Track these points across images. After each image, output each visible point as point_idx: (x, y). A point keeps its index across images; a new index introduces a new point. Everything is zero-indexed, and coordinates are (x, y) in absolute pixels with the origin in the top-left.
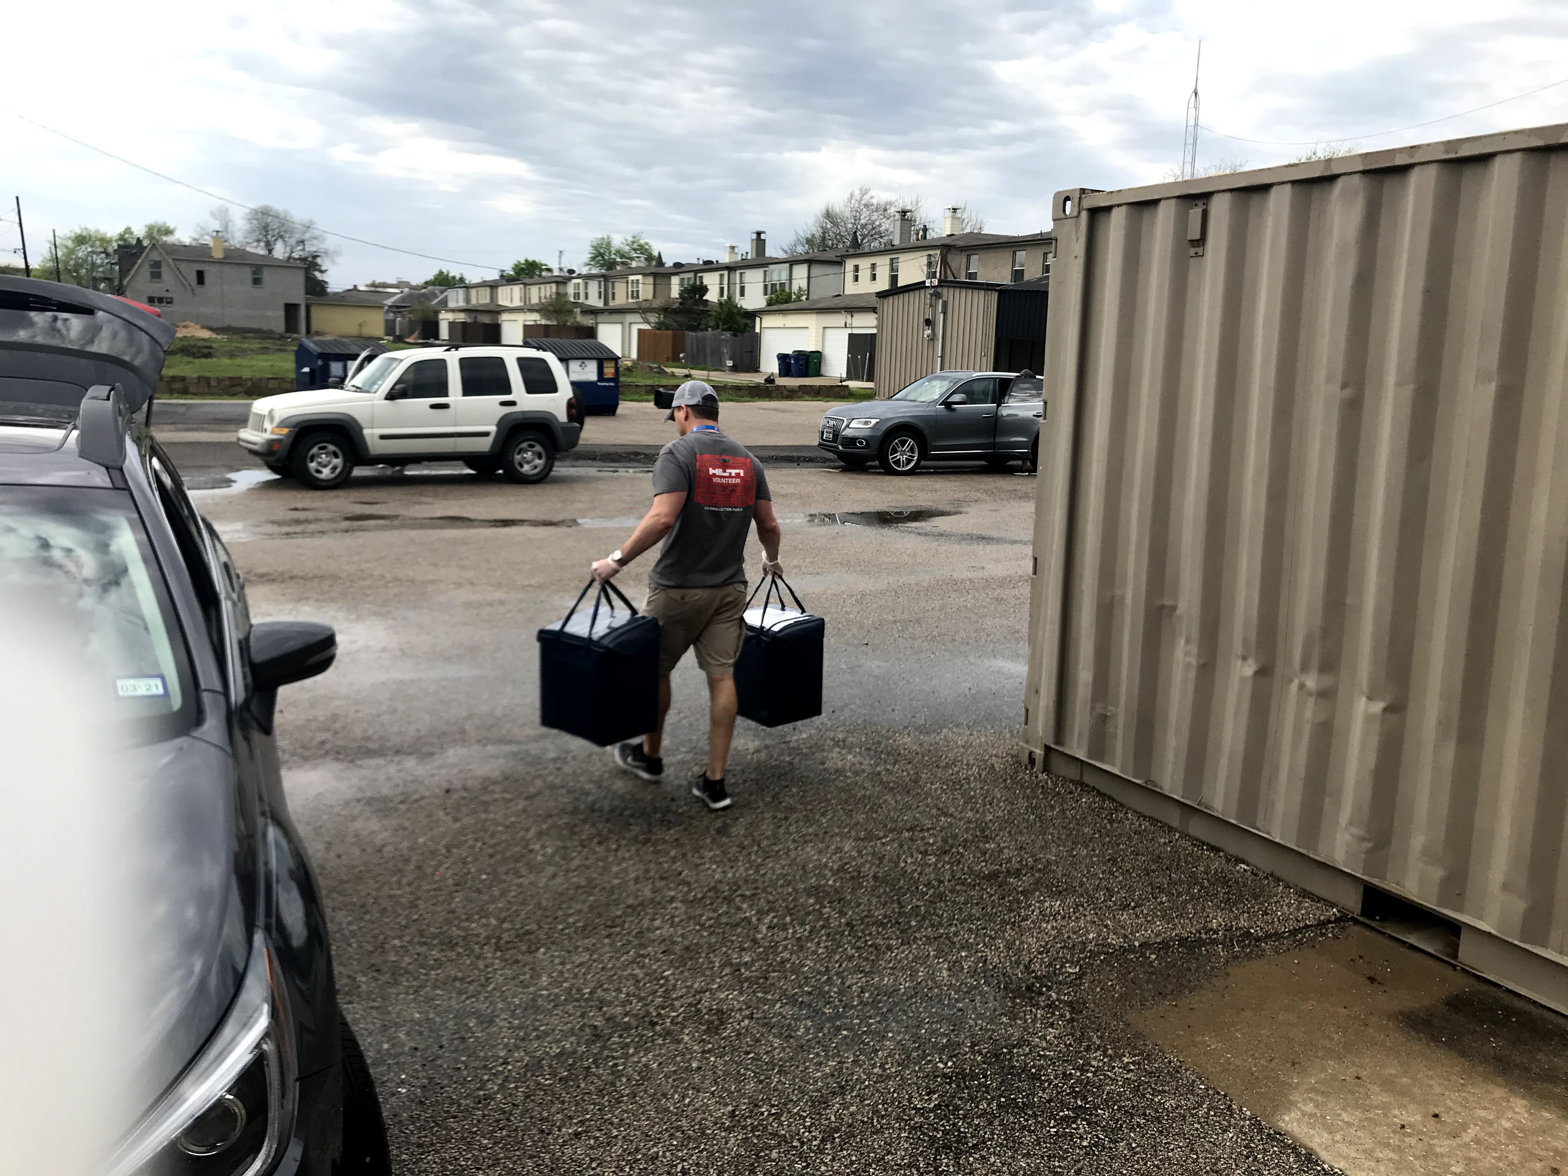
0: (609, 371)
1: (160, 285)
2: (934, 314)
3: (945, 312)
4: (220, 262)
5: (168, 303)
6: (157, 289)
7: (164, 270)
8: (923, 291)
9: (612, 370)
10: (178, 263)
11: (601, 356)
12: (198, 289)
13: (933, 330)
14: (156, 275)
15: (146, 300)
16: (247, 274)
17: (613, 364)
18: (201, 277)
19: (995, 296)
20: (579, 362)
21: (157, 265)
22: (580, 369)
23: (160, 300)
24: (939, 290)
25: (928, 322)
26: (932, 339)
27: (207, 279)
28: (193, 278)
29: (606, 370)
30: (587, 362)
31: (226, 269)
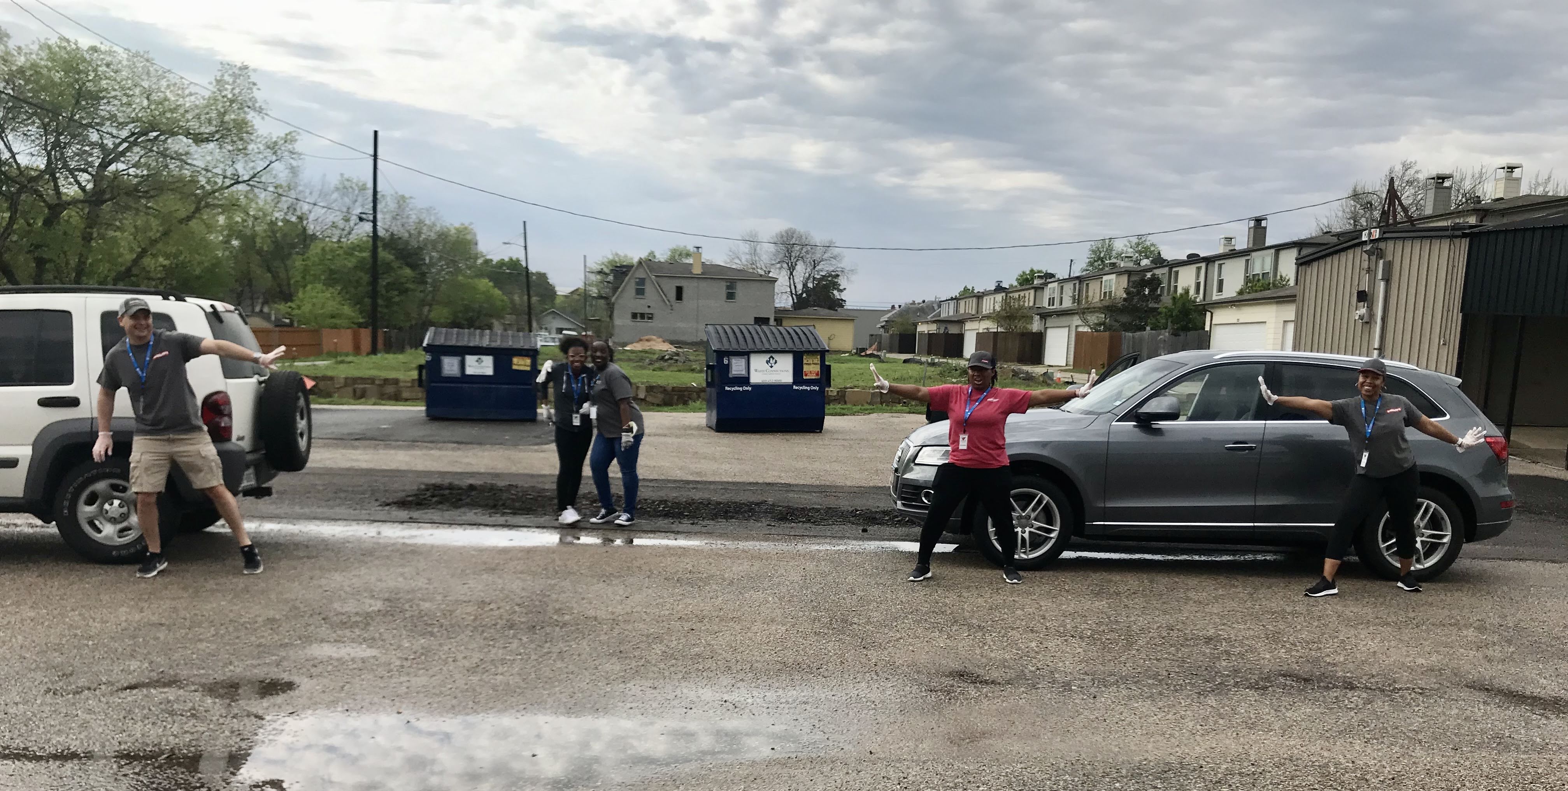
0: (812, 368)
1: (642, 301)
2: (1373, 283)
3: (1387, 280)
4: (698, 278)
5: (649, 318)
6: (640, 306)
7: (648, 288)
8: (1358, 250)
9: (817, 368)
10: (660, 280)
11: (799, 347)
12: (677, 305)
13: (1370, 308)
14: (640, 292)
15: (630, 316)
16: (721, 289)
17: (817, 360)
18: (679, 291)
19: (1465, 244)
20: (766, 357)
21: (642, 282)
22: (767, 367)
23: (642, 316)
24: (1382, 245)
25: (1362, 296)
26: (1368, 322)
27: (684, 296)
28: (673, 294)
29: (806, 368)
30: (777, 357)
31: (703, 284)
